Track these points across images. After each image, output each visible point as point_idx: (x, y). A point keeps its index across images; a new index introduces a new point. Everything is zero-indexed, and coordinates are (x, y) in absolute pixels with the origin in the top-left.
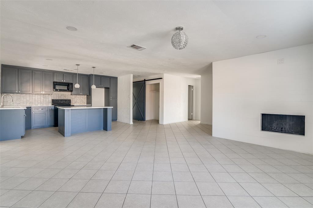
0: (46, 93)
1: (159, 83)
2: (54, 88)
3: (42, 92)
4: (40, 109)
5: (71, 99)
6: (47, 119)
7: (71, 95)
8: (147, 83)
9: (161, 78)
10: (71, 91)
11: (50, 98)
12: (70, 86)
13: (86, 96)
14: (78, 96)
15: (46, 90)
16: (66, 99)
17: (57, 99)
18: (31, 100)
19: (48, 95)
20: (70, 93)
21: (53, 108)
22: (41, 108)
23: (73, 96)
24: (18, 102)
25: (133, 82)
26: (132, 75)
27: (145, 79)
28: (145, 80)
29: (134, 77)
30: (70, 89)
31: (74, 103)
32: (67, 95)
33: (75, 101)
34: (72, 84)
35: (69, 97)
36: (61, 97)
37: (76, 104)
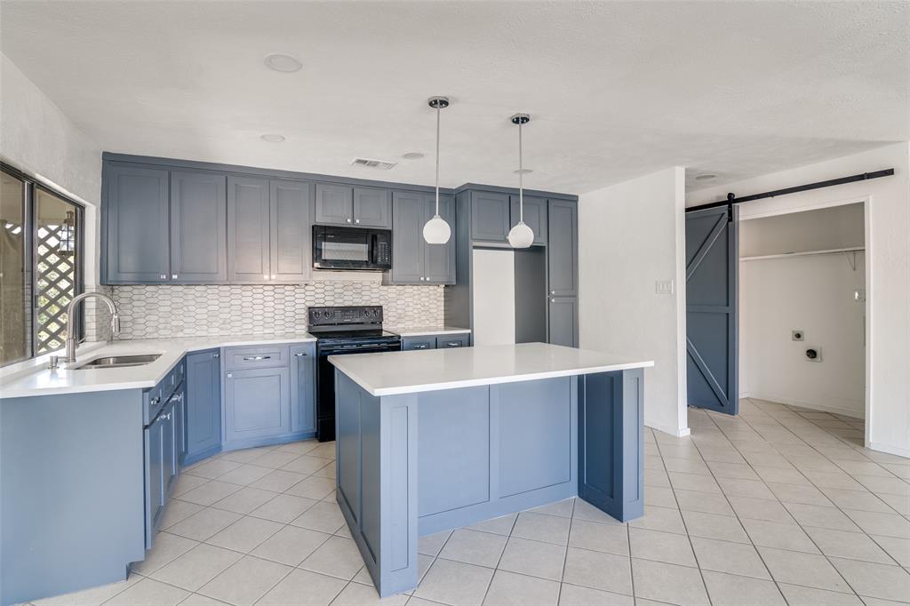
0: (284, 279)
1: (862, 204)
2: (317, 254)
3: (266, 277)
4: (258, 358)
5: (381, 303)
6: (285, 404)
7: (384, 284)
8: (744, 212)
9: (890, 172)
10: (387, 267)
11: (299, 304)
12: (381, 244)
13: (441, 290)
14: (409, 289)
15: (284, 267)
16: (363, 304)
17: (328, 304)
18: (227, 310)
19: (292, 288)
20: (377, 276)
21: (312, 351)
22: (261, 350)
23: (393, 291)
24: (174, 323)
25: (688, 210)
26: (679, 173)
27: (730, 195)
28: (731, 200)
29: (694, 180)
30: (379, 260)
31: (393, 319)
32: (367, 288)
33: (399, 311)
34: (388, 234)
35: (373, 295)
36: (345, 293)
37: (403, 326)
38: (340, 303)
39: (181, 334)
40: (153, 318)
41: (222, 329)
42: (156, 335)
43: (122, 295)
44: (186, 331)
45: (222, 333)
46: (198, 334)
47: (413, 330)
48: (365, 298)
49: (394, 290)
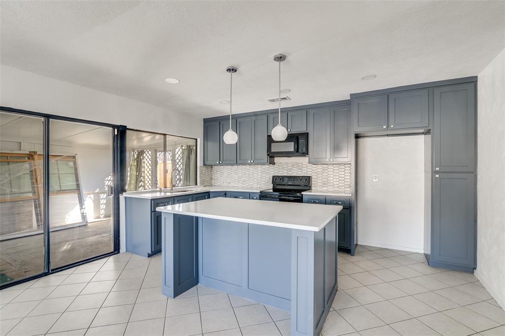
0: (257, 162)
2: (269, 149)
3: (249, 162)
5: (310, 175)
10: (305, 154)
12: (301, 141)
15: (257, 157)
17: (284, 174)
21: (258, 197)
22: (240, 194)
30: (300, 150)
31: (320, 184)
32: (305, 166)
33: (325, 180)
34: (306, 135)
35: (308, 170)
36: (293, 169)
37: (326, 188)
38: (290, 174)
39: (230, 185)
40: (223, 178)
41: (243, 184)
42: (223, 185)
43: (215, 169)
44: (232, 184)
45: (243, 185)
46: (235, 185)
47: (333, 192)
48: (304, 172)
49: (321, 167)
